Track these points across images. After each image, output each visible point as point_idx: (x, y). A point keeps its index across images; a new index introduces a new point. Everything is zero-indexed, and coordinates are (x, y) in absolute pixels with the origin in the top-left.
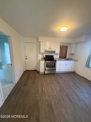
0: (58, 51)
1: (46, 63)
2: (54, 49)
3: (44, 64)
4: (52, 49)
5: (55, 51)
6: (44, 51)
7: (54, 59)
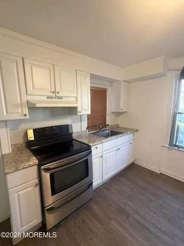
0: (85, 106)
1: (47, 176)
2: (70, 99)
3: (36, 181)
4: (61, 98)
5: (75, 108)
6: (26, 111)
7: (74, 136)
